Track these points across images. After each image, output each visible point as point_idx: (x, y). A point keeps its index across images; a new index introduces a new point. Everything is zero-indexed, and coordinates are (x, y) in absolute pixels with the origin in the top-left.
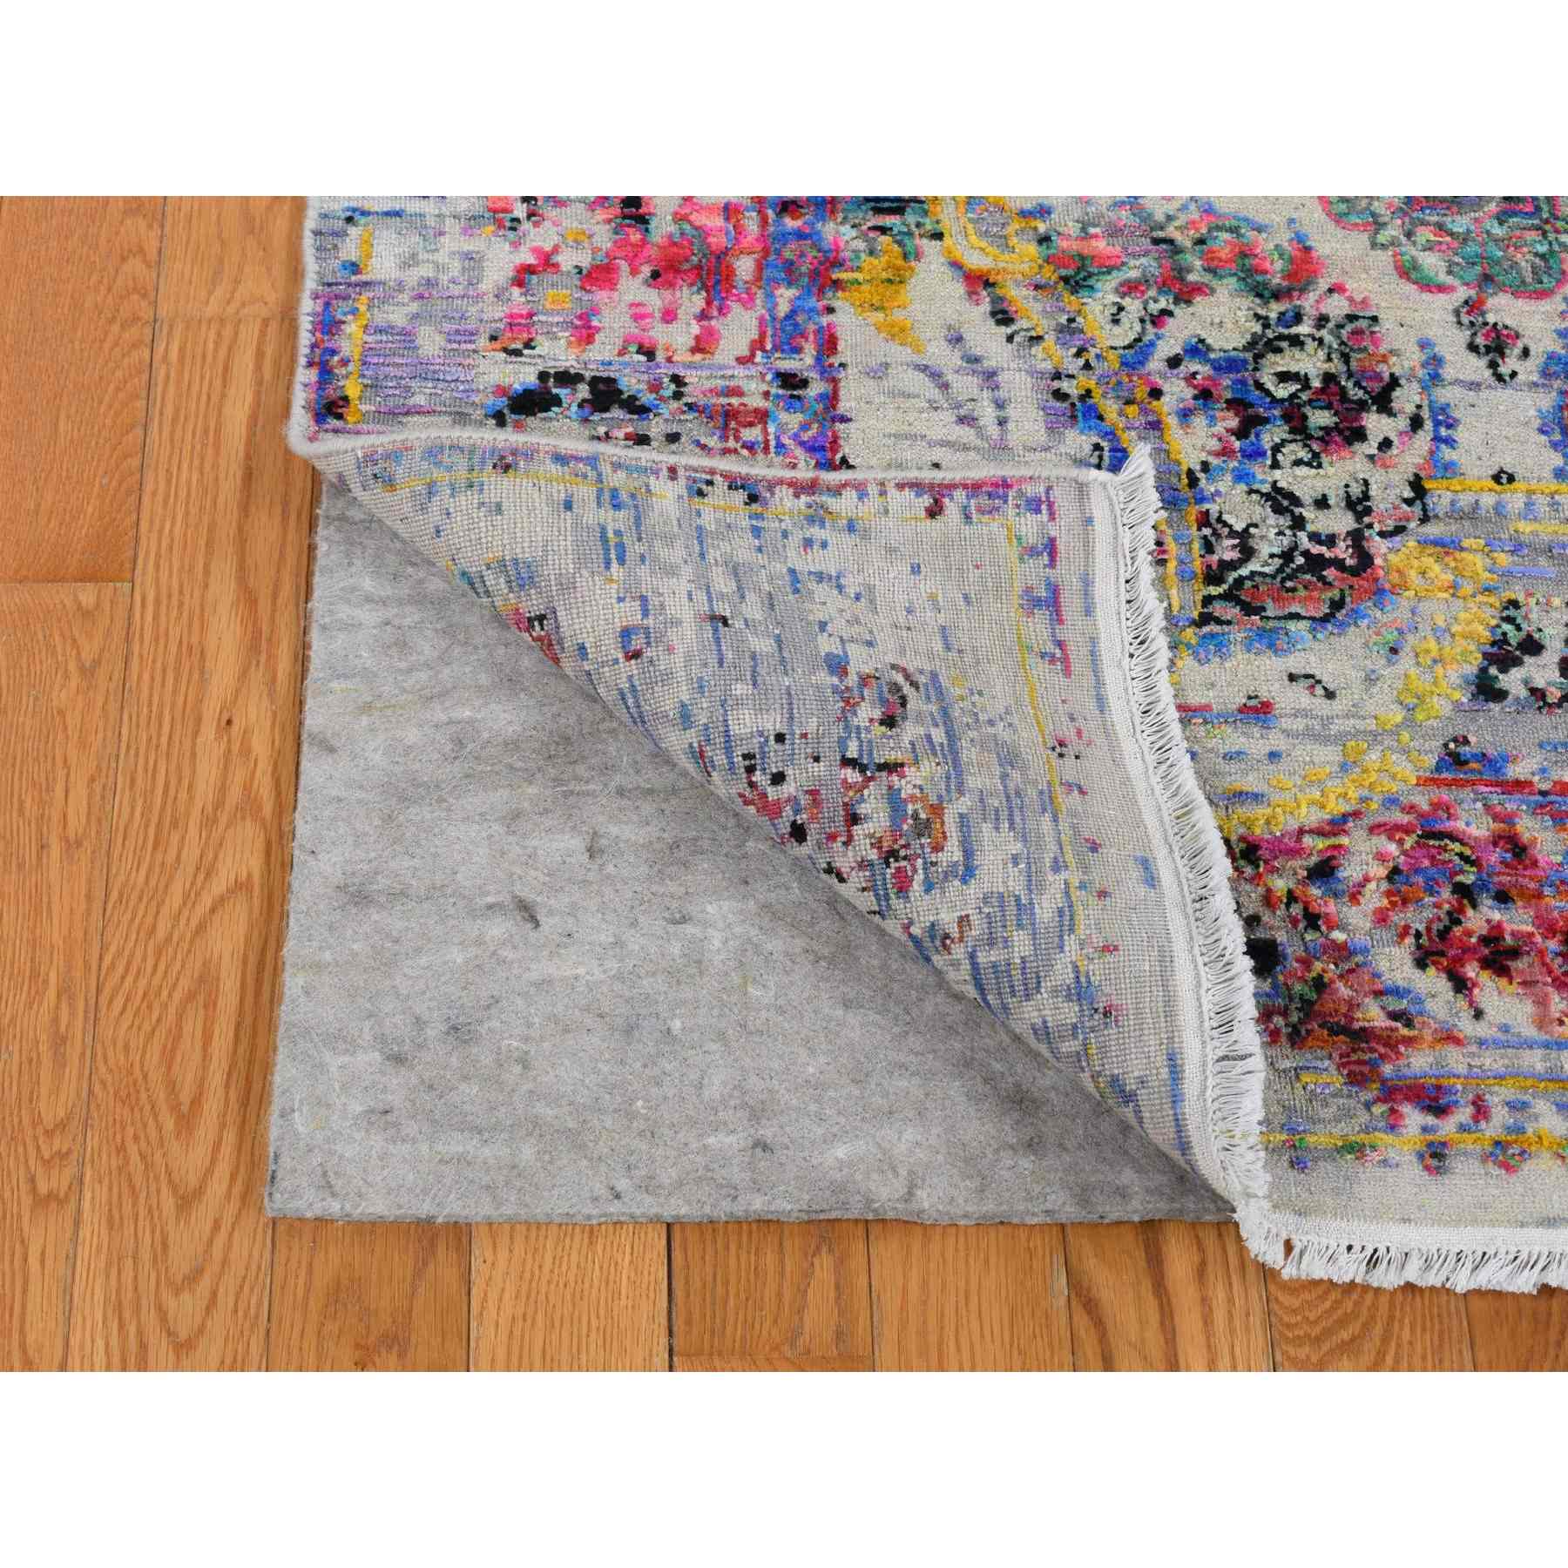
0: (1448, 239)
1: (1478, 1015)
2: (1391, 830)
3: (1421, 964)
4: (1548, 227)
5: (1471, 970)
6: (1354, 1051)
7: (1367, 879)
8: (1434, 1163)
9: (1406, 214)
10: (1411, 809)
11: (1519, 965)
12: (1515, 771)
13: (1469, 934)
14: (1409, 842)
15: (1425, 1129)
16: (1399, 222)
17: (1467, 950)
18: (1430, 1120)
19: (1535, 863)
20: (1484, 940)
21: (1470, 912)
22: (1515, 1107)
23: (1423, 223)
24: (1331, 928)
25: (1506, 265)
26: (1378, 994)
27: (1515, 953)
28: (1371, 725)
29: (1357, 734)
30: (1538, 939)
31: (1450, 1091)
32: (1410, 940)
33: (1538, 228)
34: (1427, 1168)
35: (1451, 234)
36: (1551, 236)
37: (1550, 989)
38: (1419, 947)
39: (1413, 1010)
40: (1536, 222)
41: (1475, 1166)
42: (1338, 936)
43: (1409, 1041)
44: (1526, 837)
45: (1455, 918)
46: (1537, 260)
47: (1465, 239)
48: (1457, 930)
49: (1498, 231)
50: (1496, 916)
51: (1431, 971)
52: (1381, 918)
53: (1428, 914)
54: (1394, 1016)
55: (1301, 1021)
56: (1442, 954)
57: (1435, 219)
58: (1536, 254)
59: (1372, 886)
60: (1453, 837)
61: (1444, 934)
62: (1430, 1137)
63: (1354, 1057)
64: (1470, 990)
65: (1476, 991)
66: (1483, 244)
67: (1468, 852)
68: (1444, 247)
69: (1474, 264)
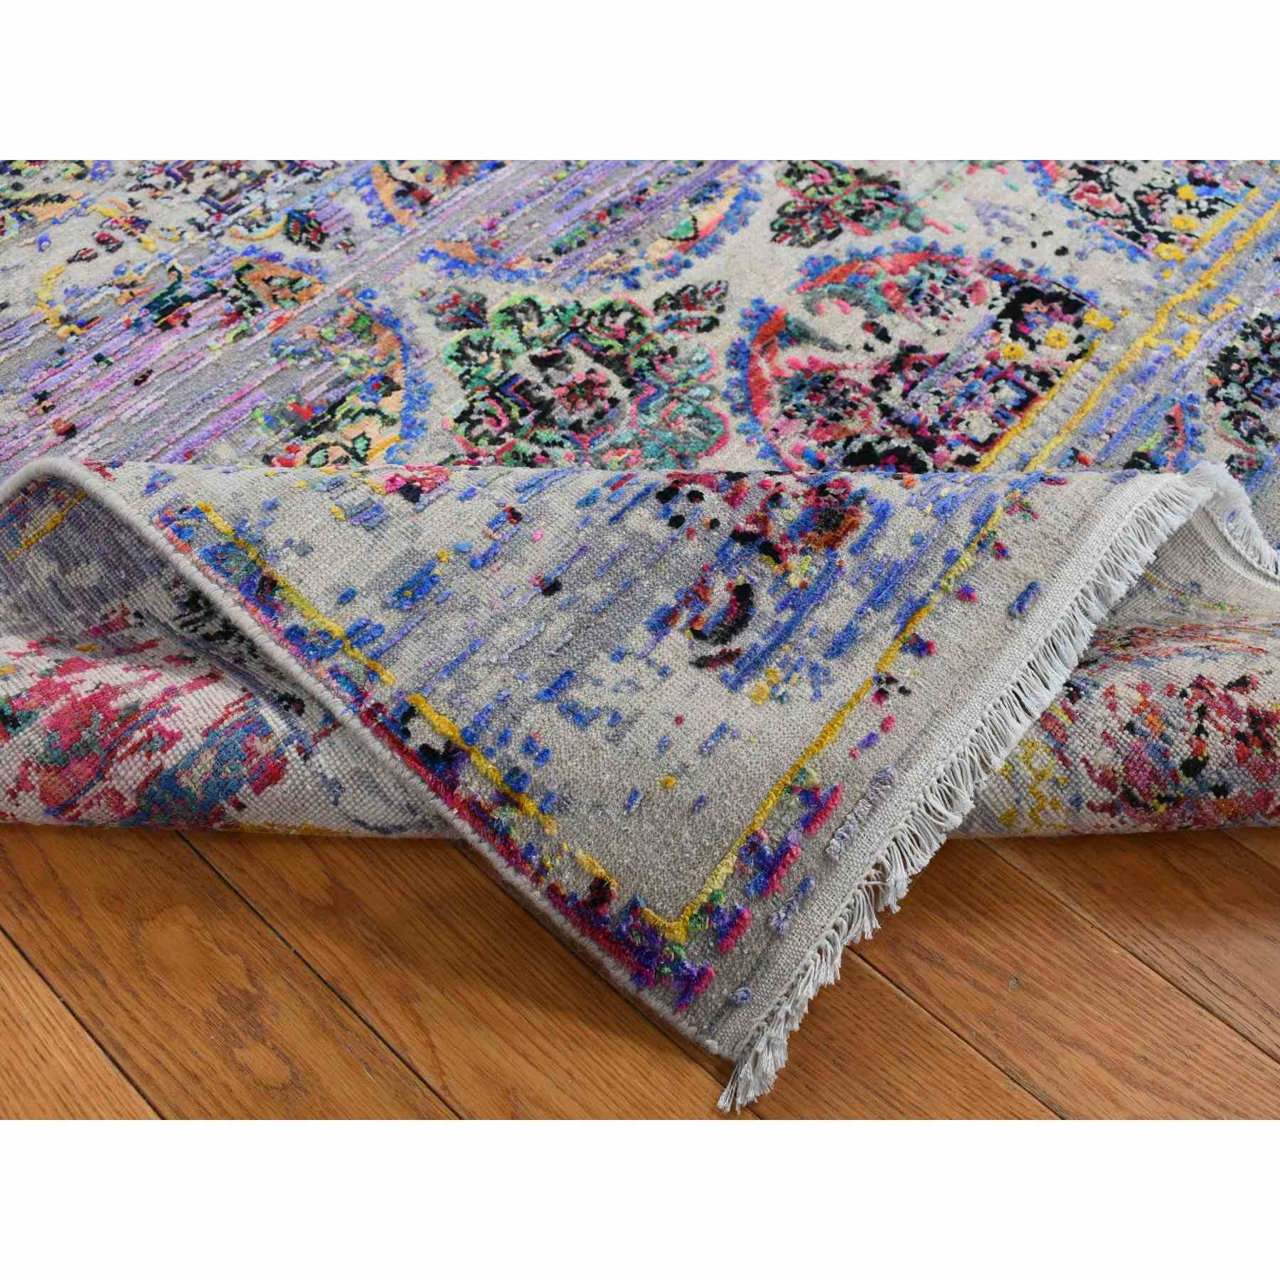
0: (629, 451)
4: (676, 394)
9: (585, 455)
16: (587, 464)
23: (602, 453)
25: (680, 438)
33: (672, 399)
35: (628, 446)
36: (685, 397)
40: (666, 395)
46: (694, 420)
47: (639, 442)
49: (652, 420)
57: (605, 444)
58: (690, 417)
66: (654, 437)
68: (633, 459)
69: (663, 455)
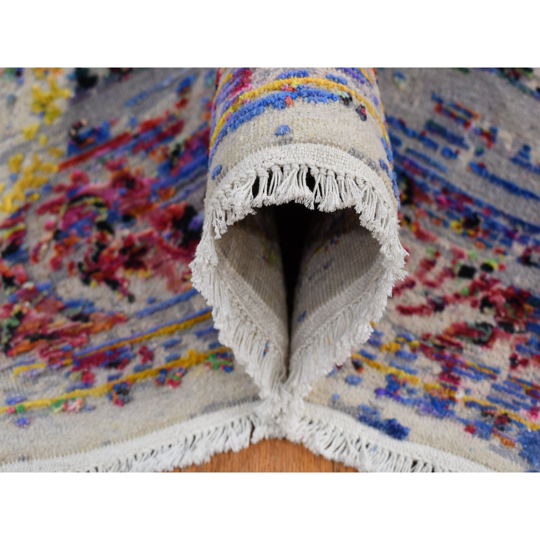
1: (131, 299)
2: (51, 207)
3: (86, 281)
5: (120, 273)
6: (51, 345)
7: (40, 245)
8: (121, 396)
10: (60, 188)
11: (150, 256)
12: (115, 131)
13: (112, 251)
14: (63, 210)
15: (111, 379)
17: (113, 262)
18: (114, 372)
19: (142, 186)
20: (123, 251)
21: (109, 237)
22: (168, 346)
24: (23, 282)
26: (61, 310)
27: (144, 250)
28: (21, 139)
29: (15, 149)
30: (156, 234)
31: (122, 350)
32: (76, 270)
34: (117, 403)
37: (171, 262)
38: (83, 272)
39: (87, 310)
41: (151, 390)
42: (28, 285)
43: (88, 331)
44: (133, 172)
45: (101, 245)
48: (105, 252)
50: (126, 232)
51: (93, 283)
52: (56, 265)
53: (85, 249)
54: (75, 318)
55: (10, 340)
56: (98, 270)
59: (44, 247)
60: (88, 195)
61: (96, 258)
62: (115, 382)
63: (51, 349)
64: (121, 285)
65: (126, 285)
67: (100, 200)
